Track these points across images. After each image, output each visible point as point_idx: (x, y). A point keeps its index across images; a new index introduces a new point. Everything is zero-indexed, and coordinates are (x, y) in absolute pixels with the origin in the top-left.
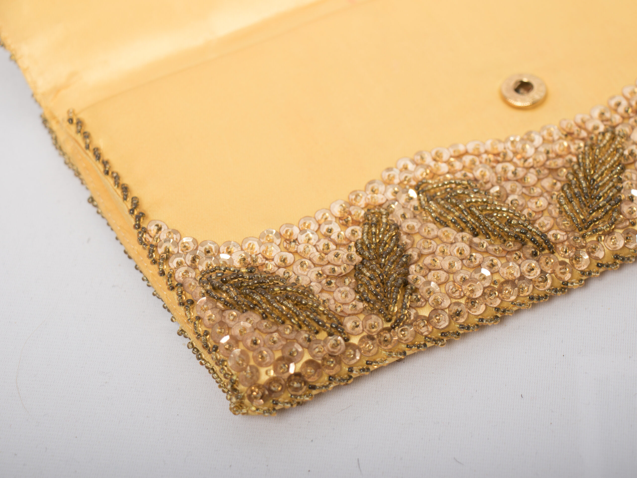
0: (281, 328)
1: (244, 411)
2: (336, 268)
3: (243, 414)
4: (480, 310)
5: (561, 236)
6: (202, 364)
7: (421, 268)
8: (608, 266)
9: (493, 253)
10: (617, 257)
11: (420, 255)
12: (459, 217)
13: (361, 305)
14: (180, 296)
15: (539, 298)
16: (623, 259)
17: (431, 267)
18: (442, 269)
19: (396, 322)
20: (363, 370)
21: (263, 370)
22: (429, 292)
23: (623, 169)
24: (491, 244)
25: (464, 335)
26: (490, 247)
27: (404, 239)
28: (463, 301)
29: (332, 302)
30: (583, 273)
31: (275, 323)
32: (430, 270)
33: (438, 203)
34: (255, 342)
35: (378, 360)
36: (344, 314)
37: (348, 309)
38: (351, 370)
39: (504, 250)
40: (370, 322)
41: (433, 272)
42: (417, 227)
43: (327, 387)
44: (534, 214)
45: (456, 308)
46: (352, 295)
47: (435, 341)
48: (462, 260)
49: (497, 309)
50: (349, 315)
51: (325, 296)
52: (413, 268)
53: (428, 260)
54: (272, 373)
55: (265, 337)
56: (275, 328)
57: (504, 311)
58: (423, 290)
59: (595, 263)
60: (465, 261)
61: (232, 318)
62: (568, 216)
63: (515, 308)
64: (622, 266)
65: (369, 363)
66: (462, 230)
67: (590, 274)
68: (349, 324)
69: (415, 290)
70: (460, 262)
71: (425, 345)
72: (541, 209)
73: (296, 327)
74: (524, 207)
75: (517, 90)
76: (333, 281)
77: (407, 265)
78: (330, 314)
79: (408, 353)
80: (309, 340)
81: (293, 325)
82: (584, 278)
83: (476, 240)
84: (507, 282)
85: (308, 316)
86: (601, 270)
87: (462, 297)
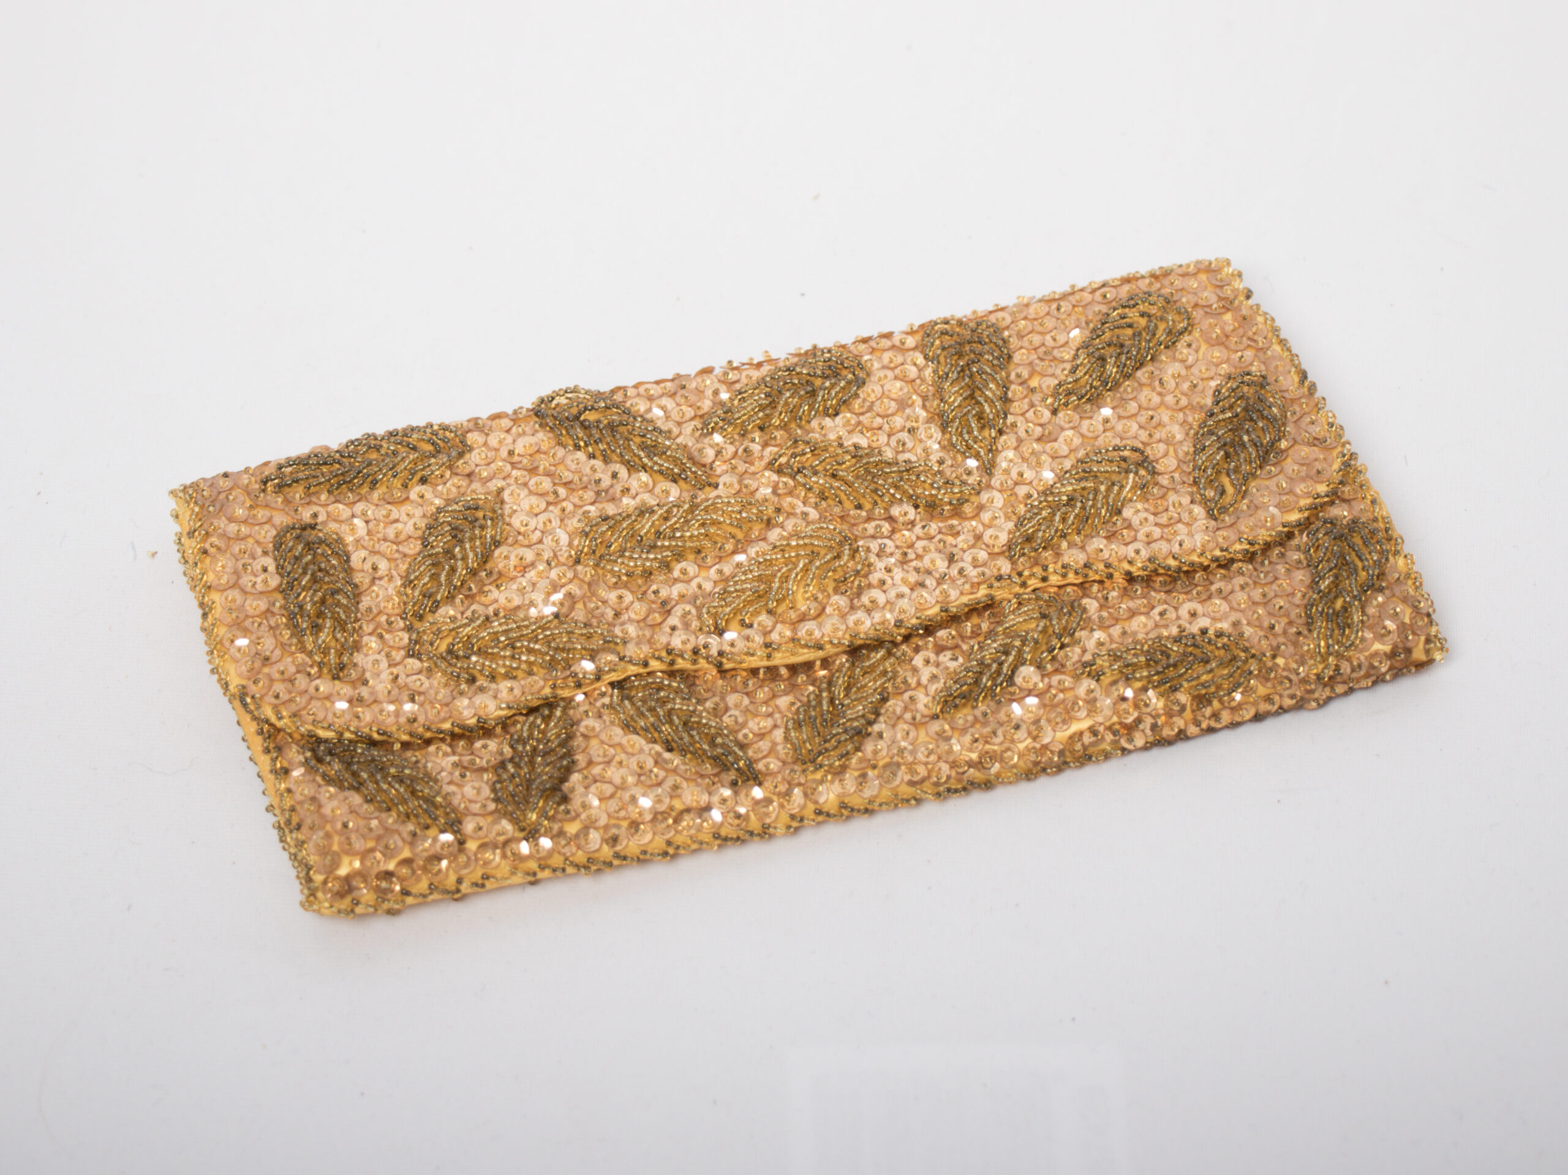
0: (384, 815)
1: (315, 907)
2: (478, 760)
3: (314, 911)
4: (644, 837)
5: (774, 765)
6: (284, 849)
7: (586, 777)
8: (828, 815)
9: (681, 773)
10: (843, 806)
11: (590, 763)
12: (653, 725)
13: (492, 806)
14: (274, 760)
15: (726, 839)
16: (852, 810)
17: (598, 778)
18: (610, 783)
19: (530, 832)
20: (477, 885)
21: (346, 860)
22: (585, 806)
23: (884, 700)
24: (685, 763)
25: (619, 866)
26: (683, 767)
27: (578, 741)
28: (625, 824)
29: (459, 796)
30: (793, 817)
31: (380, 810)
32: (596, 781)
33: (633, 704)
34: (345, 826)
35: (499, 876)
36: (468, 812)
37: (476, 808)
38: (460, 881)
39: (697, 773)
40: (497, 828)
41: (598, 784)
42: (598, 729)
43: (424, 896)
44: (751, 736)
45: (614, 831)
46: (487, 792)
47: (577, 866)
48: (640, 775)
49: (669, 843)
50: (475, 815)
51: (452, 788)
52: (575, 777)
53: (596, 770)
54: (357, 864)
55: (362, 823)
56: (377, 814)
57: (678, 847)
58: (576, 803)
59: (811, 807)
60: (643, 778)
61: (327, 795)
62: (792, 744)
63: (695, 846)
64: (848, 818)
65: (486, 877)
66: (655, 742)
67: (802, 820)
68: (469, 826)
69: (565, 799)
70: (636, 778)
71: (564, 870)
72: (763, 731)
73: (403, 817)
74: (744, 725)
76: (468, 774)
77: (568, 771)
78: (449, 806)
79: (541, 875)
80: (414, 835)
81: (399, 814)
82: (795, 824)
83: (667, 755)
84: (688, 810)
85: (420, 806)
86: (820, 818)
87: (625, 818)
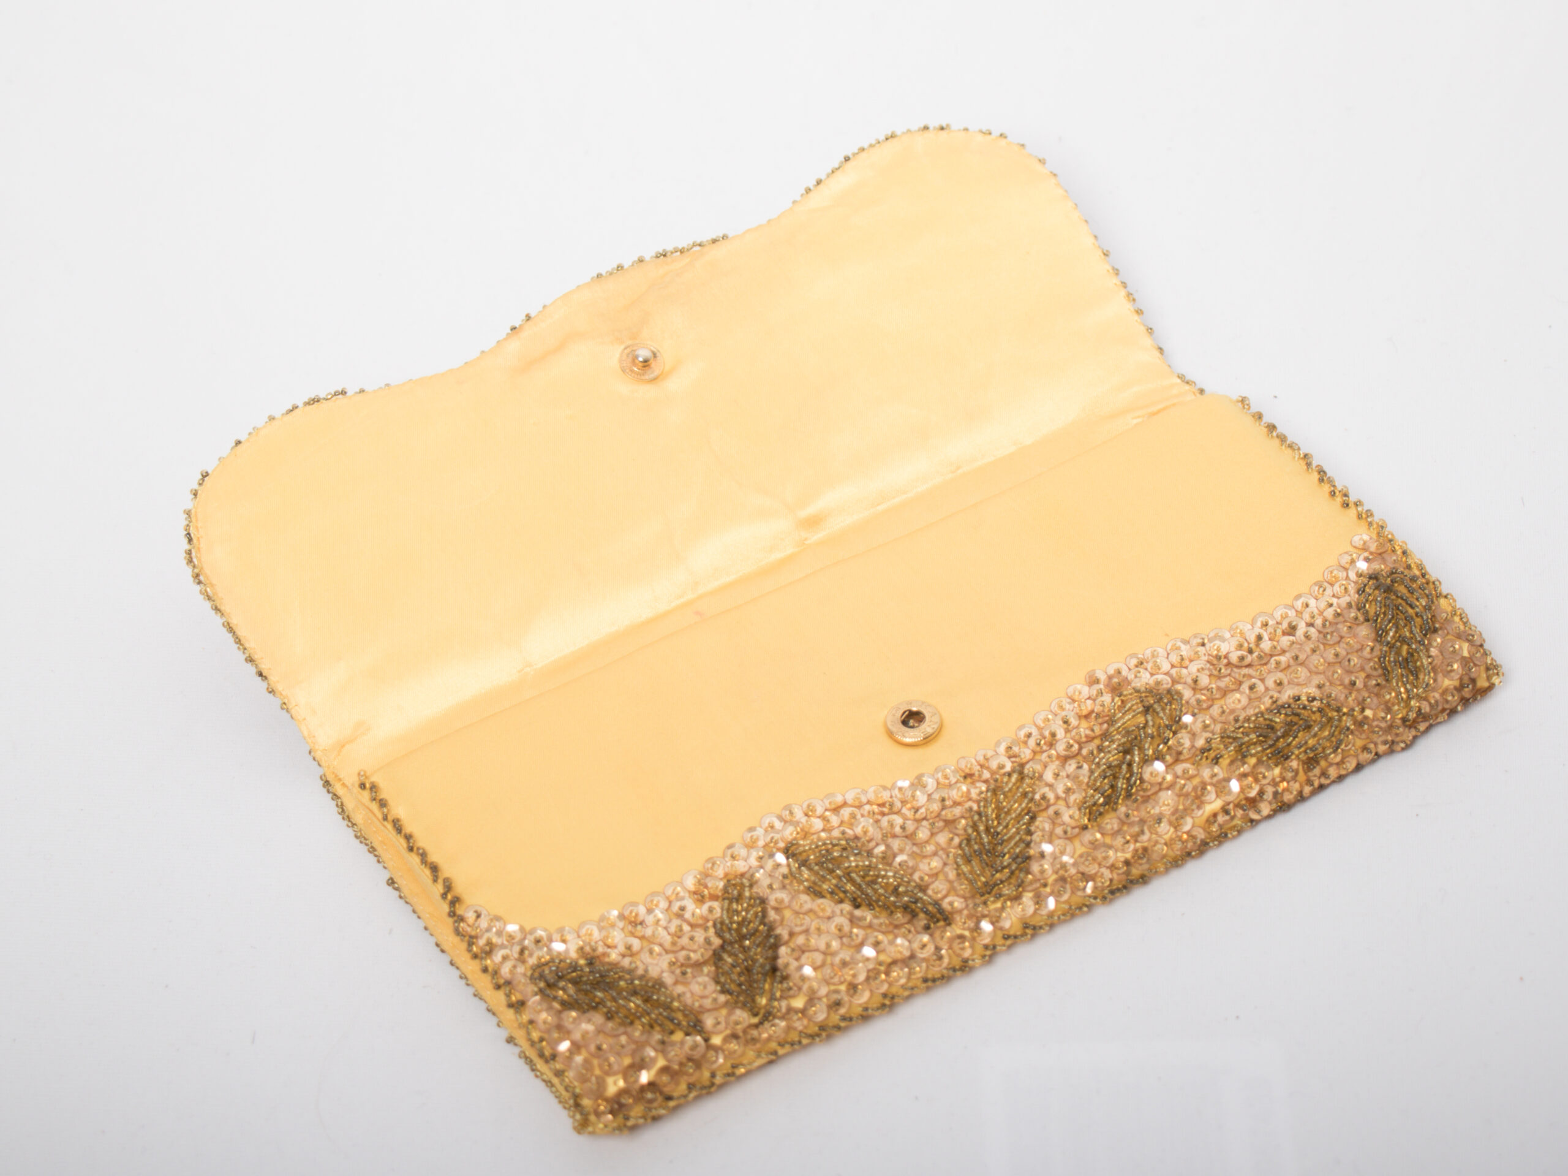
0: (629, 1029)
1: (590, 1129)
2: (692, 955)
3: (590, 1133)
4: (864, 998)
5: (958, 904)
6: (537, 1076)
7: (793, 950)
8: (1016, 937)
9: (877, 928)
10: (1026, 926)
11: (792, 934)
12: (836, 886)
13: (722, 998)
14: (508, 996)
15: (934, 980)
16: (1034, 928)
17: (804, 948)
18: (817, 950)
19: (764, 1016)
20: (728, 1075)
21: (610, 1080)
22: (803, 979)
23: (1033, 818)
24: (876, 917)
25: (846, 1028)
26: (876, 921)
27: (772, 915)
28: (843, 988)
29: (688, 995)
30: (986, 947)
31: (623, 1024)
32: (803, 952)
33: (810, 869)
34: (599, 1048)
35: (745, 1062)
36: (703, 1010)
37: (708, 1003)
38: (713, 1075)
39: (891, 924)
40: (734, 1018)
41: (807, 954)
42: (786, 900)
43: (685, 1096)
44: (926, 878)
45: (835, 997)
46: (712, 987)
47: (812, 1037)
48: (841, 938)
49: (885, 995)
50: (709, 1010)
51: (680, 989)
52: (783, 950)
53: (800, 940)
54: (621, 1083)
55: (611, 1041)
56: (622, 1030)
57: (893, 998)
58: (795, 976)
59: (1000, 934)
60: (845, 940)
61: (571, 1020)
62: (967, 879)
63: (906, 993)
64: (1033, 936)
65: (734, 1067)
66: (841, 901)
67: (994, 947)
68: (709, 1022)
69: (785, 978)
70: (839, 941)
71: (800, 1042)
72: (935, 871)
73: (647, 1027)
74: (914, 869)
75: (905, 723)
76: (689, 970)
77: (775, 947)
78: (687, 1011)
79: (781, 1052)
80: (663, 1042)
81: (643, 1025)
82: (988, 953)
83: (858, 913)
84: (894, 962)
85: (661, 1014)
86: (1009, 942)
87: (842, 983)
